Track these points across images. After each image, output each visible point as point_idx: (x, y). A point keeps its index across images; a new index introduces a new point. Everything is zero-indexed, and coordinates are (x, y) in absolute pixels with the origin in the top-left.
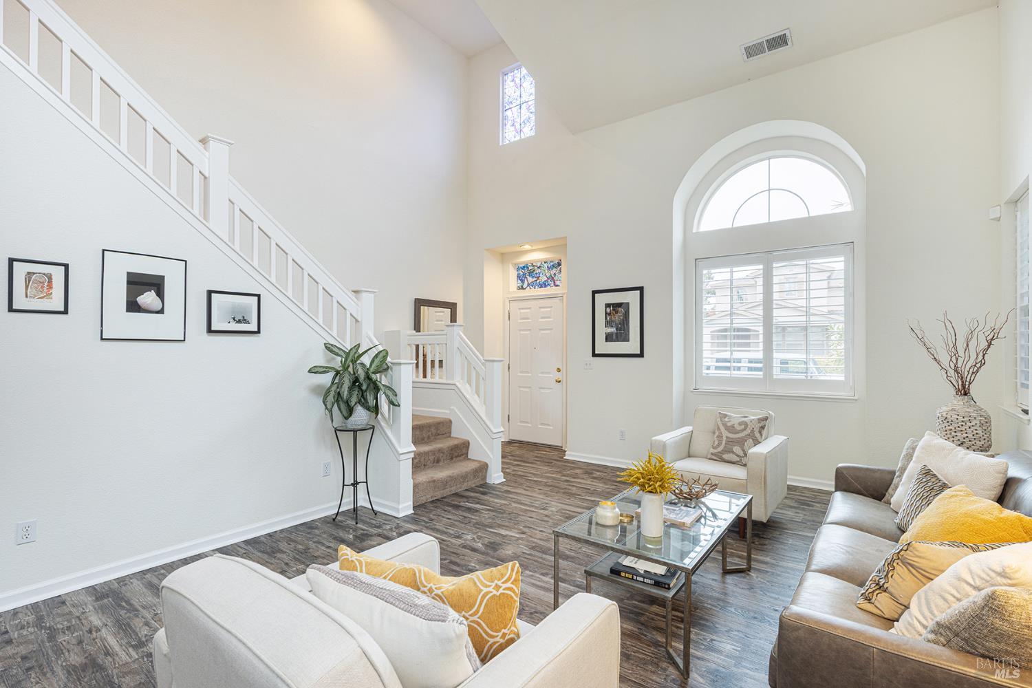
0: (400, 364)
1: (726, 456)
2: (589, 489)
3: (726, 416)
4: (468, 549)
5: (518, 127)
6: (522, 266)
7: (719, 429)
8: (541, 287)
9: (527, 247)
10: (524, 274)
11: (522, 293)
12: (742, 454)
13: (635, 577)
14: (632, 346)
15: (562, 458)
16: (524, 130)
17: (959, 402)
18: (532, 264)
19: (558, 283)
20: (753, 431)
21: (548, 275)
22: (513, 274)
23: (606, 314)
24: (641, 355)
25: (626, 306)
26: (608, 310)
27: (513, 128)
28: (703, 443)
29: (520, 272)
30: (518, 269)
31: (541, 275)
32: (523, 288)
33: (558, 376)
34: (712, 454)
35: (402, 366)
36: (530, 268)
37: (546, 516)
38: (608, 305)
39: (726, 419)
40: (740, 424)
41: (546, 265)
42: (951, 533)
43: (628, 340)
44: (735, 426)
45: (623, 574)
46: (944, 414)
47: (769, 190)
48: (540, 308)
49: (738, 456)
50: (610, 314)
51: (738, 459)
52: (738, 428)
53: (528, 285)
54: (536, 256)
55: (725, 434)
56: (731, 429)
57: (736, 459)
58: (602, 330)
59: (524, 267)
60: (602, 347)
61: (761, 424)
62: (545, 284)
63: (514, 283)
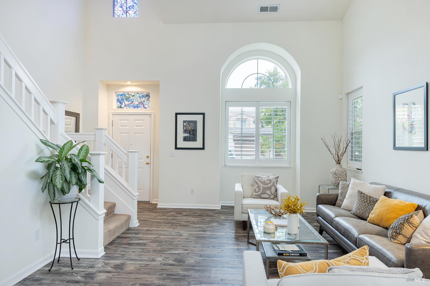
0: (99, 154)
1: (263, 196)
2: (190, 222)
3: (259, 177)
4: (168, 265)
5: (125, 8)
6: (121, 93)
7: (257, 183)
8: (135, 107)
9: (129, 83)
10: (123, 100)
11: (120, 111)
12: (271, 194)
13: (290, 254)
14: (198, 144)
15: (156, 207)
16: (129, 12)
17: (338, 166)
18: (128, 94)
19: (146, 106)
20: (274, 183)
21: (139, 101)
22: (115, 98)
23: (184, 126)
24: (203, 148)
25: (195, 122)
26: (185, 124)
27: (121, 9)
28: (249, 191)
29: (120, 97)
30: (118, 95)
31: (134, 101)
32: (121, 107)
33: (148, 161)
34: (255, 195)
35: (101, 156)
36: (126, 96)
37: (186, 239)
38: (184, 122)
39: (260, 178)
40: (268, 180)
41: (138, 95)
42: (393, 212)
43: (196, 141)
44: (266, 181)
45: (284, 254)
46: (335, 172)
47: (258, 73)
48: (135, 120)
49: (269, 195)
50: (186, 126)
51: (269, 196)
52: (268, 182)
53: (125, 106)
54: (131, 89)
55: (261, 185)
56: (264, 183)
57: (267, 196)
58: (181, 135)
59: (122, 95)
60: (181, 143)
61: (276, 180)
62: (137, 106)
63: (115, 104)
